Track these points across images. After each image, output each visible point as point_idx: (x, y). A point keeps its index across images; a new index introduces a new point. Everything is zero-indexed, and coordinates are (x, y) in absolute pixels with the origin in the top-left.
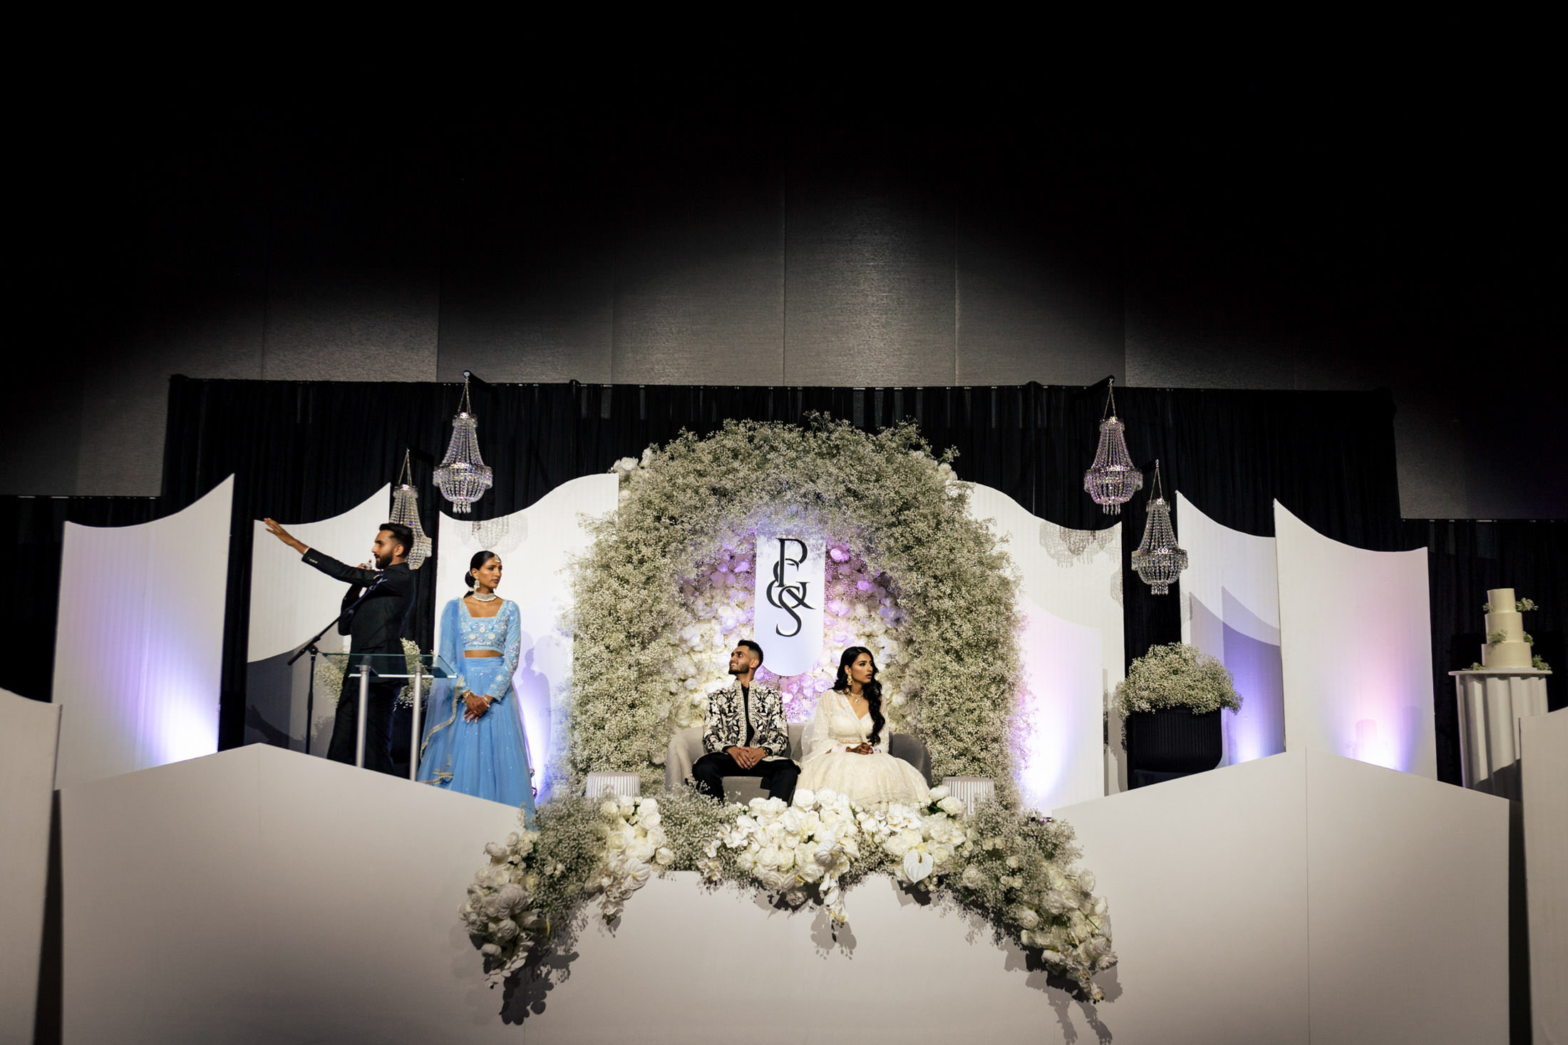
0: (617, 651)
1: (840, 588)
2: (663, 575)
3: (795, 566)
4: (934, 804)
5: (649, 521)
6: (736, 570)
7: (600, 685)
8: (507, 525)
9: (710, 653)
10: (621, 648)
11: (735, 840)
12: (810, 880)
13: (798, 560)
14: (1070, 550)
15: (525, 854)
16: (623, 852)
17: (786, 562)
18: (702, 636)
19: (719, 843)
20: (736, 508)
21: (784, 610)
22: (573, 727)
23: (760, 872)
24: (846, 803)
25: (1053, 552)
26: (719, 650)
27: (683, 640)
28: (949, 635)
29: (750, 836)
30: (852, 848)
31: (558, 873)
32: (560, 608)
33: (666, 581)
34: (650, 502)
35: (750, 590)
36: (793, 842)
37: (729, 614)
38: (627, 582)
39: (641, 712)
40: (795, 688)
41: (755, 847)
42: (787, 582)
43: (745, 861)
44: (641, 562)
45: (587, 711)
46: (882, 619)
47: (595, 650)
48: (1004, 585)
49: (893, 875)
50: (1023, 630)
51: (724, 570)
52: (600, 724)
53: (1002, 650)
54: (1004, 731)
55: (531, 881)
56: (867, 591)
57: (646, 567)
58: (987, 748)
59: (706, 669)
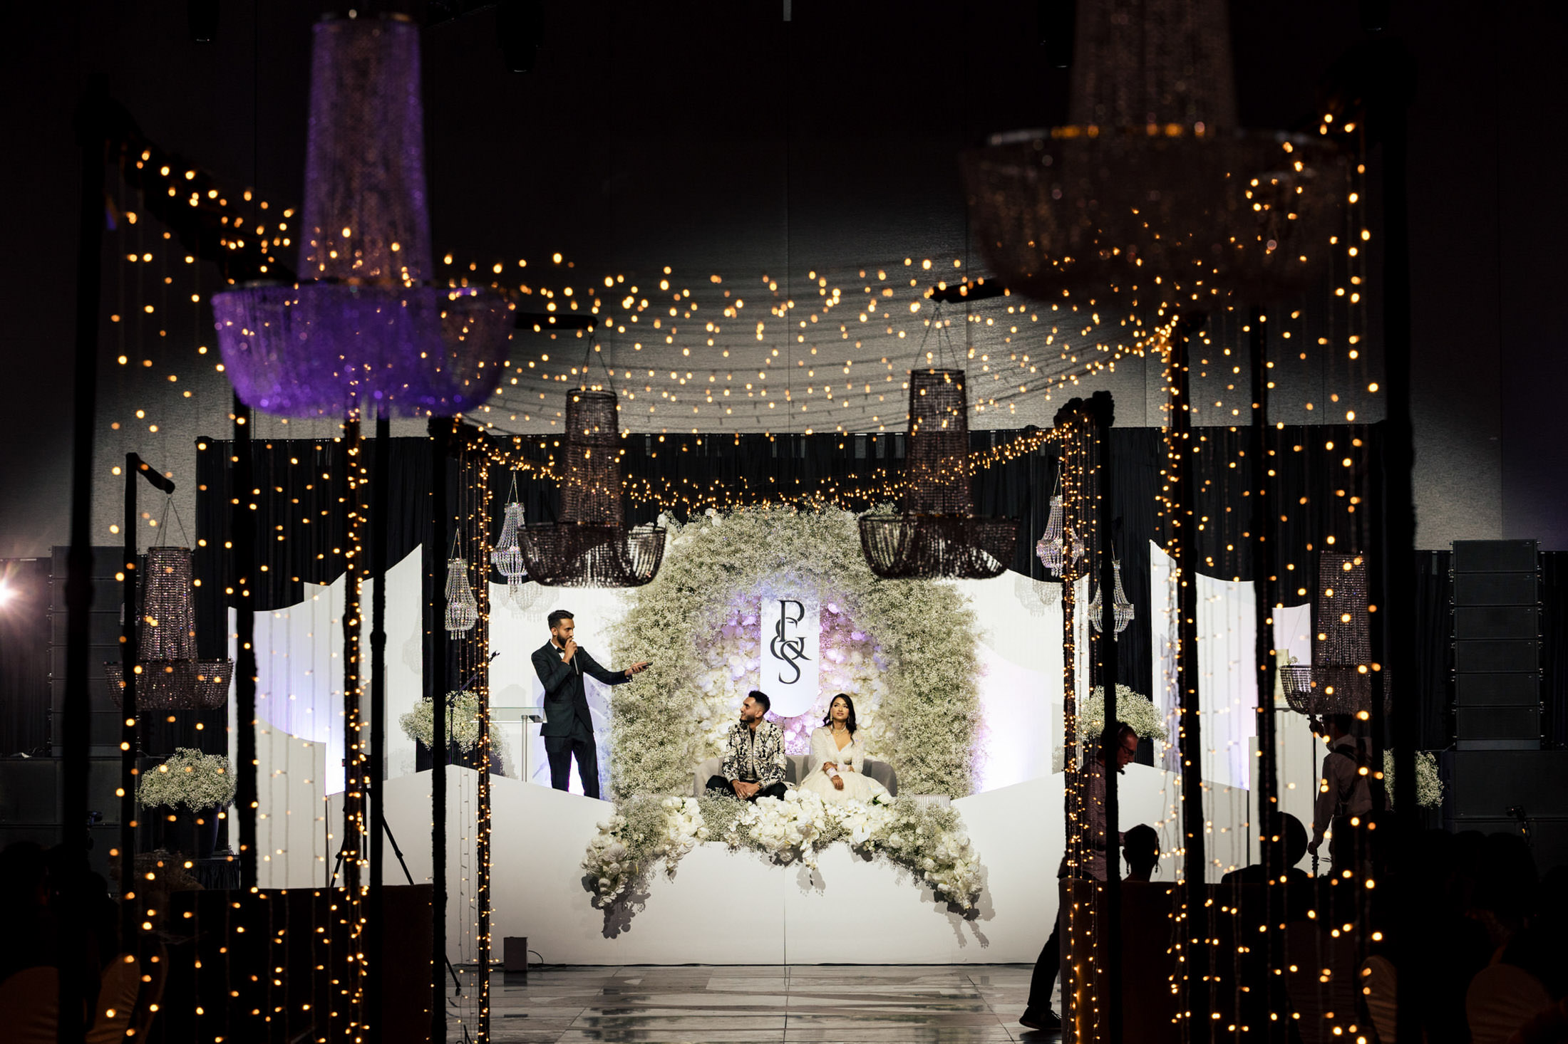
1: (837, 637)
2: (685, 638)
3: (794, 624)
4: (875, 798)
5: (673, 594)
6: (744, 624)
9: (722, 697)
10: (652, 697)
11: (747, 820)
12: (794, 843)
13: (796, 618)
14: (1042, 600)
15: (622, 827)
16: (677, 829)
17: (786, 620)
18: (715, 682)
19: (738, 823)
20: (742, 582)
21: (785, 662)
23: (763, 840)
24: (818, 798)
25: (1026, 602)
26: (730, 695)
27: (699, 687)
28: (918, 682)
29: (757, 818)
30: (820, 824)
31: (640, 839)
33: (688, 642)
35: (757, 641)
36: (784, 821)
37: (740, 665)
38: (656, 643)
39: (669, 748)
40: (798, 727)
41: (760, 825)
42: (787, 638)
43: (754, 833)
44: (667, 625)
46: (876, 664)
47: (632, 699)
48: (967, 639)
49: (847, 842)
50: (984, 675)
51: (733, 623)
52: (637, 758)
53: (962, 693)
54: (965, 759)
55: (625, 843)
56: (861, 640)
57: (671, 629)
58: (950, 773)
59: (719, 712)
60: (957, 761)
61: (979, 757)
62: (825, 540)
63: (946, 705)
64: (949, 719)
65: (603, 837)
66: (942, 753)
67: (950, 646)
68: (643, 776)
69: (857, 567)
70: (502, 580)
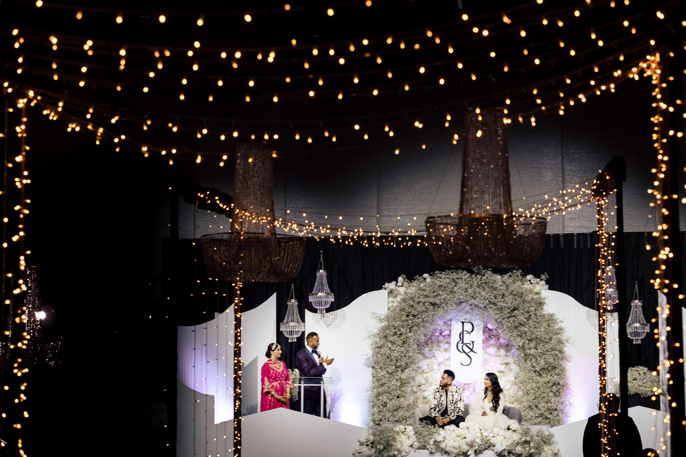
0: (391, 374)
1: (492, 342)
2: (410, 341)
3: (469, 334)
4: (509, 427)
5: (404, 318)
6: (443, 334)
7: (385, 388)
8: (337, 315)
9: (431, 373)
10: (393, 372)
11: (439, 438)
12: (464, 451)
13: (470, 331)
15: (371, 441)
16: (402, 443)
17: (465, 332)
18: (428, 365)
19: (434, 440)
20: (441, 311)
21: (464, 354)
22: (373, 406)
23: (448, 449)
24: (478, 427)
26: (436, 372)
27: (419, 368)
28: (534, 365)
29: (444, 437)
30: (478, 441)
31: (381, 448)
32: (367, 355)
33: (412, 343)
34: (404, 309)
35: (449, 343)
36: (459, 439)
37: (440, 356)
38: (395, 344)
39: (402, 399)
40: (471, 389)
41: (446, 441)
42: (465, 341)
43: (443, 445)
44: (401, 334)
45: (379, 399)
46: (513, 356)
47: (382, 373)
48: (560, 342)
49: (493, 450)
50: (569, 362)
51: (438, 334)
52: (385, 405)
53: (557, 371)
54: (559, 406)
55: (373, 451)
56: (505, 343)
57: (403, 337)
58: (551, 413)
59: (430, 381)
60: (555, 407)
61: (566, 405)
62: (484, 289)
63: (549, 377)
64: (551, 384)
65: (361, 447)
66: (547, 403)
67: (551, 345)
68: (388, 414)
69: (501, 304)
70: (315, 311)
